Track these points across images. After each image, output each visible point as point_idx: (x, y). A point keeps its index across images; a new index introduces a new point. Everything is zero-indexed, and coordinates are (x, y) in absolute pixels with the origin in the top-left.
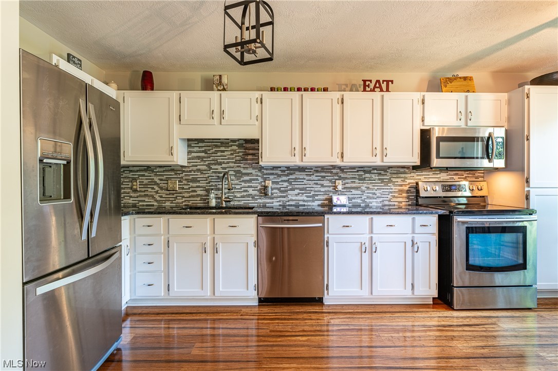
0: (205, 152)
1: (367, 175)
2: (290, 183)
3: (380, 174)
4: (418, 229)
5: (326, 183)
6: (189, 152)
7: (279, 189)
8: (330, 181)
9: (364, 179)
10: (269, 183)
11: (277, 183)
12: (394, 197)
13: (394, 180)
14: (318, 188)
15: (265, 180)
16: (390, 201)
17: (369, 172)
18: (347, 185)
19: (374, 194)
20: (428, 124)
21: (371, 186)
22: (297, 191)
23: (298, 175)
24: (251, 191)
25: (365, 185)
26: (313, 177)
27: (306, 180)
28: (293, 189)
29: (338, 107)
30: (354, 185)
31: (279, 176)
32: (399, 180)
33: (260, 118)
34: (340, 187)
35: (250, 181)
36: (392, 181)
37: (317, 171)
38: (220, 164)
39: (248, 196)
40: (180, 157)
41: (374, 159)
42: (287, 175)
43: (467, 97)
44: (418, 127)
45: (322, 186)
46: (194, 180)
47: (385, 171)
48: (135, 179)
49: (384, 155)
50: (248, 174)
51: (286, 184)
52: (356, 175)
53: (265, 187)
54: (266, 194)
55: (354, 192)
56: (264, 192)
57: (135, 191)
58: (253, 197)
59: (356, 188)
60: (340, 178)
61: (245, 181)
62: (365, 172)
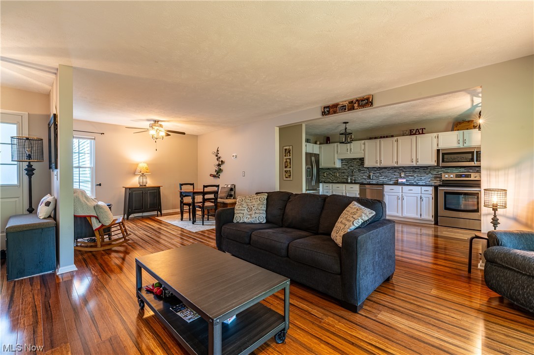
0: (347, 162)
1: (417, 170)
2: (380, 174)
3: (424, 169)
4: (423, 192)
5: (396, 174)
6: (342, 163)
7: (376, 176)
8: (398, 173)
9: (415, 172)
10: (372, 174)
11: (375, 174)
12: (432, 180)
13: (432, 172)
14: (393, 176)
15: (370, 172)
16: (429, 182)
17: (418, 169)
18: (407, 175)
19: (421, 178)
20: (440, 147)
21: (419, 175)
22: (383, 177)
23: (384, 170)
24: (364, 177)
25: (416, 175)
26: (390, 171)
27: (387, 173)
28: (382, 176)
29: (395, 143)
30: (410, 174)
31: (376, 171)
32: (435, 172)
33: (364, 150)
34: (402, 175)
35: (364, 173)
36: (430, 173)
37: (392, 169)
38: (353, 166)
39: (363, 179)
40: (338, 165)
41: (412, 164)
42: (379, 170)
43: (463, 132)
44: (435, 148)
45: (395, 175)
46: (344, 173)
47: (427, 168)
48: (324, 173)
49: (417, 161)
50: (363, 170)
51: (378, 174)
52: (411, 170)
53: (370, 175)
54: (370, 178)
55: (410, 177)
56: (369, 177)
57: (325, 176)
58: (365, 179)
59: (411, 176)
60: (403, 171)
61: (362, 173)
62: (416, 169)
